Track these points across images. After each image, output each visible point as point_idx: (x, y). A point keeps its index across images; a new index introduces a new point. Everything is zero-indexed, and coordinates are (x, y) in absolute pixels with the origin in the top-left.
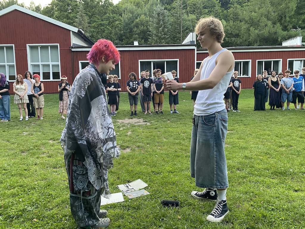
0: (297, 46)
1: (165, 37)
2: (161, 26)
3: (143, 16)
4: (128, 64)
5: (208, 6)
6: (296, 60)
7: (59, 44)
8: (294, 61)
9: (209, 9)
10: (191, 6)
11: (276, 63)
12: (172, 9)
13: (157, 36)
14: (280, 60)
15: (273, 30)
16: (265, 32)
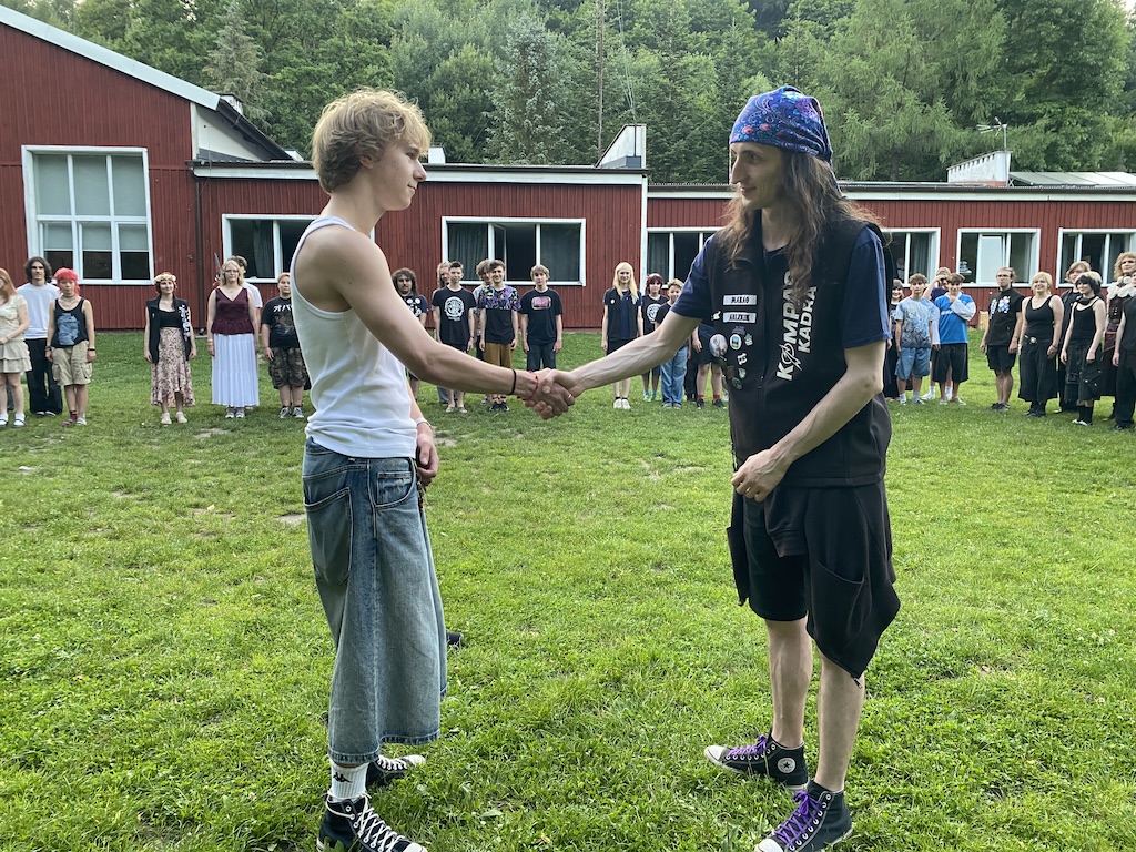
0: (993, 186)
1: (547, 133)
2: (533, 91)
3: (469, 51)
4: (402, 230)
5: (711, 23)
6: (985, 235)
7: (145, 149)
8: (980, 236)
9: (712, 34)
10: (646, 18)
11: (922, 241)
12: (578, 27)
13: (518, 127)
14: (934, 232)
15: (922, 125)
16: (895, 128)
